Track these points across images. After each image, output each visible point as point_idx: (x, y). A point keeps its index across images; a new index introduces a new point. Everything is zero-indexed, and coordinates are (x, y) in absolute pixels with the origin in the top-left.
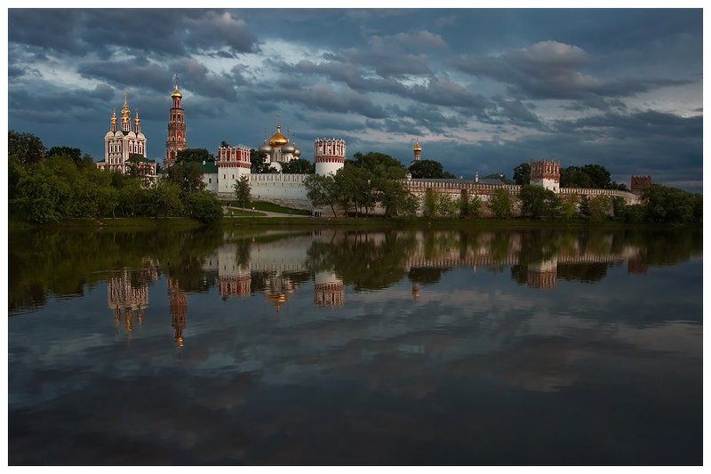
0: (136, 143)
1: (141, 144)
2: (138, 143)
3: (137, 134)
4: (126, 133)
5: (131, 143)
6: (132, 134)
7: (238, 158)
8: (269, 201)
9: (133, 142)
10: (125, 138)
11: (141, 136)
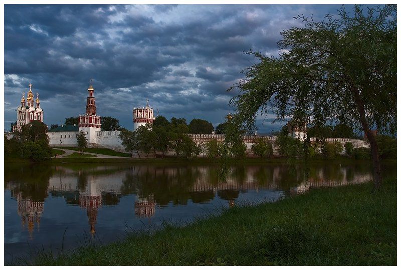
0: (35, 114)
1: (39, 114)
2: (37, 114)
3: (36, 109)
4: (28, 108)
5: (31, 113)
6: (32, 109)
7: (90, 121)
8: (109, 148)
9: (33, 113)
10: (27, 111)
11: (39, 110)
